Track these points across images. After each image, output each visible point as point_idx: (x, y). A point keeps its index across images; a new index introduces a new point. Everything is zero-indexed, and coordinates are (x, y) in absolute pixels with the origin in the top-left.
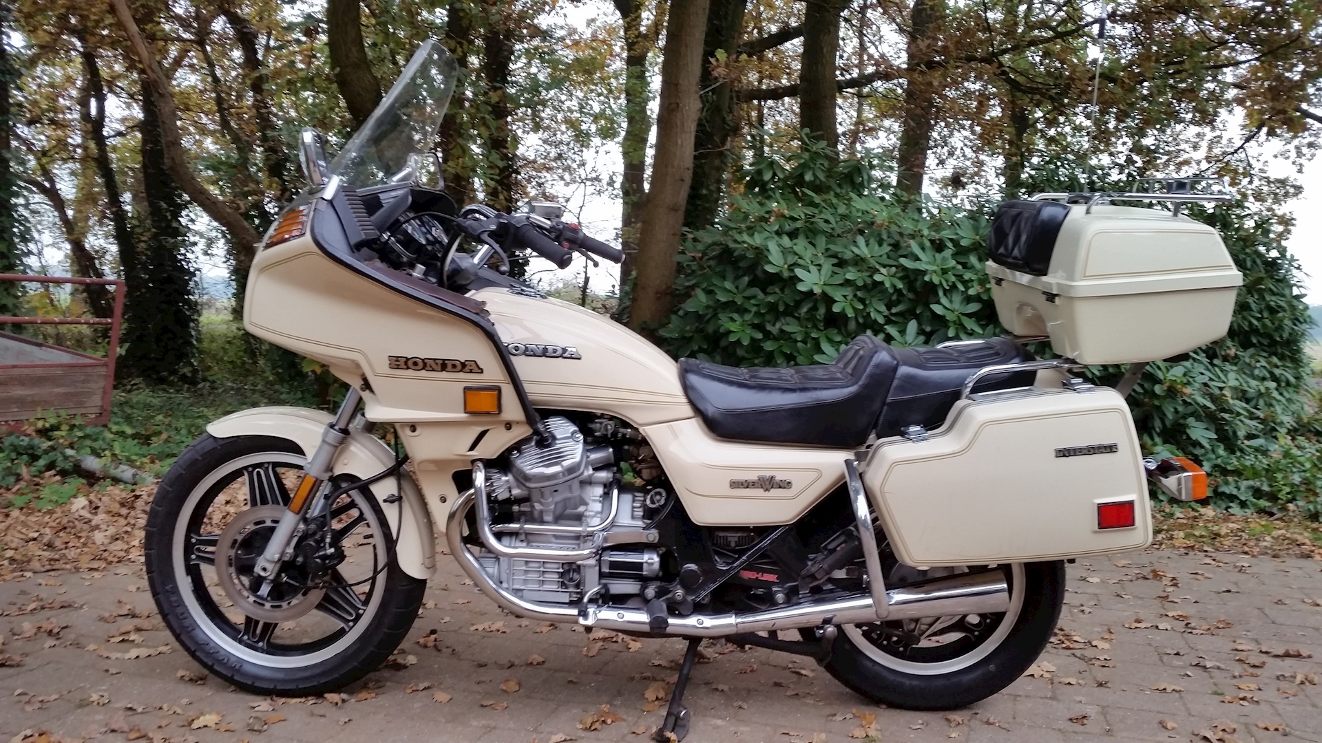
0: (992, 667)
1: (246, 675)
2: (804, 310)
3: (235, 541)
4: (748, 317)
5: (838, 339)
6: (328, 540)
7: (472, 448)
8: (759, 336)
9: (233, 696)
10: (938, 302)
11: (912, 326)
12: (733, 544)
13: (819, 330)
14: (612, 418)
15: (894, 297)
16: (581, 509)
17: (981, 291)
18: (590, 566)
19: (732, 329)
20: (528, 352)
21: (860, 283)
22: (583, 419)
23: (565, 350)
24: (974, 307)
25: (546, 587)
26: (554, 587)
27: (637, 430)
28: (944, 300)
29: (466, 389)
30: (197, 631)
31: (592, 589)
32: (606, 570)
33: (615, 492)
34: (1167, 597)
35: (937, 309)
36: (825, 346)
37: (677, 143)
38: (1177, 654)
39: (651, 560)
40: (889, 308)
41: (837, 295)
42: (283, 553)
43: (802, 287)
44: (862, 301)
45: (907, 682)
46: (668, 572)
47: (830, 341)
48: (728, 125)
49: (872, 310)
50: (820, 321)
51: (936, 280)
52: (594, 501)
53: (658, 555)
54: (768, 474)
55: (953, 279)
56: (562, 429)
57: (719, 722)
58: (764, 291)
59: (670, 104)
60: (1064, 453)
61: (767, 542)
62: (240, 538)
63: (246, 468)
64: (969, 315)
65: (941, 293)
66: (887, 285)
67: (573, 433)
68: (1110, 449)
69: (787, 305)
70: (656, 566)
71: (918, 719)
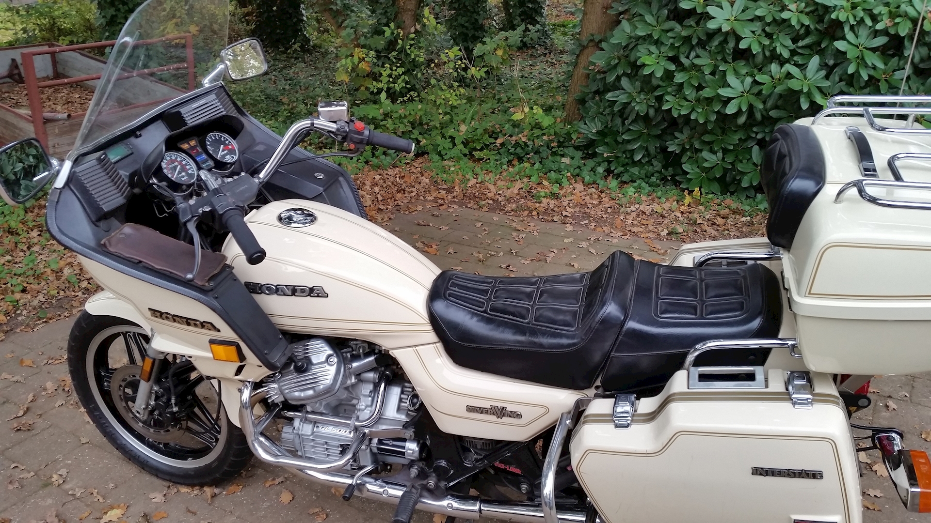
2: (716, 43)
3: (120, 385)
4: (663, 49)
5: (744, 71)
6: (173, 401)
7: (237, 374)
8: (672, 67)
10: (844, 38)
11: (815, 61)
12: (479, 446)
13: (726, 62)
15: (802, 31)
16: (355, 403)
17: (889, 24)
18: (362, 449)
19: (647, 63)
20: (278, 290)
21: (769, 19)
23: (312, 290)
24: (881, 41)
27: (388, 351)
28: (850, 36)
29: (210, 341)
32: (376, 451)
33: (382, 386)
35: (840, 45)
36: (731, 79)
39: (412, 447)
40: (795, 41)
41: (745, 32)
43: (712, 25)
44: (769, 36)
47: (736, 73)
49: (778, 45)
50: (729, 55)
51: (842, 17)
52: (365, 396)
53: (417, 445)
55: (861, 14)
56: (320, 352)
58: (681, 23)
60: (759, 472)
62: (123, 383)
63: (121, 332)
64: (874, 50)
65: (847, 29)
66: (794, 22)
67: (329, 356)
68: (815, 475)
69: (699, 39)
70: (417, 453)
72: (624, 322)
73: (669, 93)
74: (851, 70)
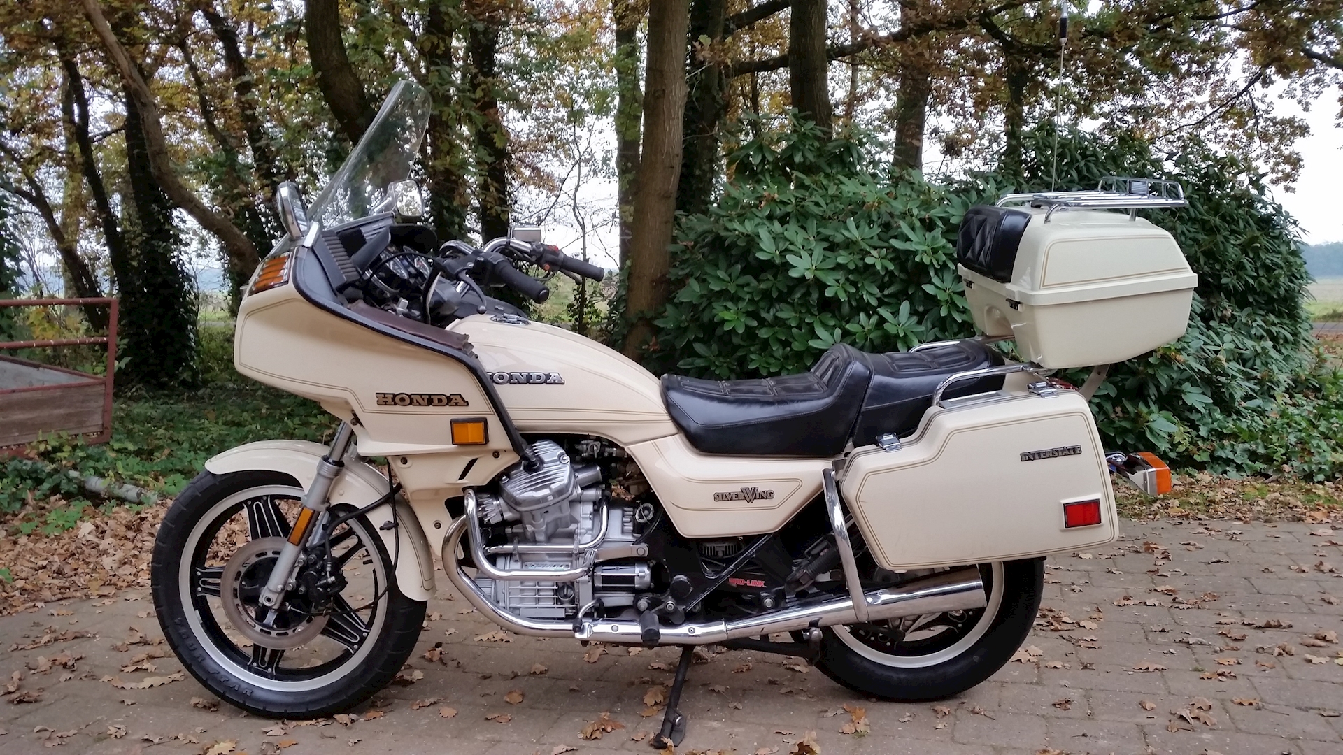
0: (976, 658)
1: (258, 701)
2: (798, 295)
3: (239, 573)
4: (741, 305)
5: (832, 323)
6: (328, 569)
7: (462, 476)
8: (755, 323)
9: (245, 721)
10: (930, 282)
11: (905, 307)
12: (720, 554)
13: (812, 314)
14: (598, 439)
15: (886, 279)
16: (573, 527)
18: (584, 582)
19: (726, 318)
20: (512, 380)
21: (852, 267)
22: (570, 442)
23: (548, 376)
25: (542, 604)
26: (550, 604)
27: (622, 449)
28: (935, 280)
29: (453, 422)
30: (208, 661)
31: (587, 604)
32: (599, 584)
33: (605, 509)
34: (1157, 571)
35: (929, 289)
36: (820, 331)
37: (665, 129)
38: (1163, 631)
39: (642, 573)
40: (881, 289)
41: (829, 279)
42: (285, 584)
43: (794, 274)
44: (854, 284)
45: (894, 675)
46: (660, 584)
47: (825, 325)
48: (718, 103)
49: (864, 293)
50: (814, 306)
51: (926, 260)
52: (584, 518)
53: (649, 567)
54: (750, 486)
55: (944, 258)
56: (549, 452)
57: (715, 724)
58: (756, 278)
59: (656, 91)
60: (1029, 457)
61: (753, 550)
62: (243, 570)
63: (245, 502)
65: (932, 273)
66: (879, 267)
67: (560, 456)
68: (1074, 451)
69: (780, 292)
70: (648, 579)
71: (905, 711)
72: (869, 378)
73: (752, 353)
74: (943, 313)
